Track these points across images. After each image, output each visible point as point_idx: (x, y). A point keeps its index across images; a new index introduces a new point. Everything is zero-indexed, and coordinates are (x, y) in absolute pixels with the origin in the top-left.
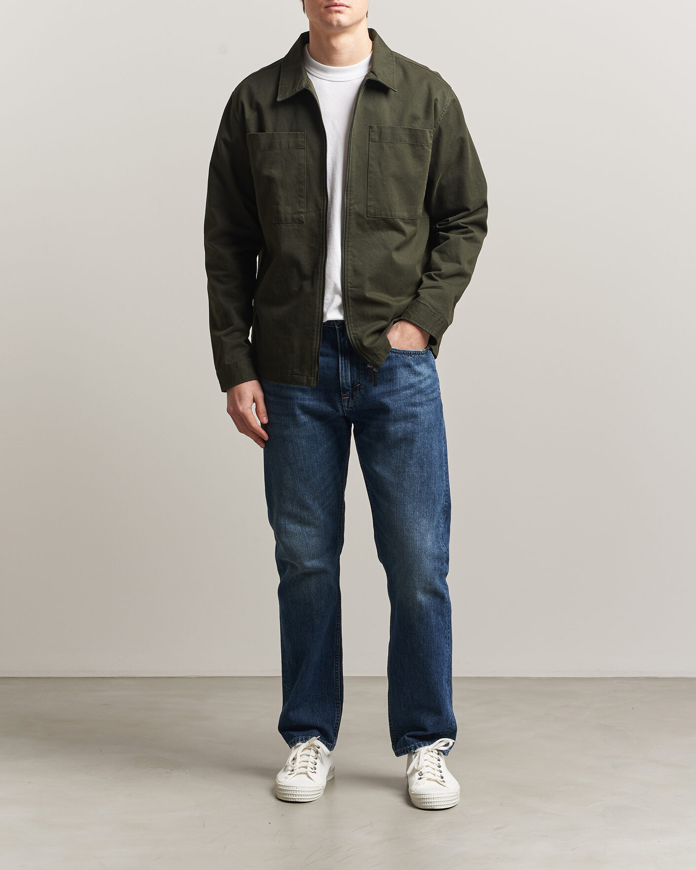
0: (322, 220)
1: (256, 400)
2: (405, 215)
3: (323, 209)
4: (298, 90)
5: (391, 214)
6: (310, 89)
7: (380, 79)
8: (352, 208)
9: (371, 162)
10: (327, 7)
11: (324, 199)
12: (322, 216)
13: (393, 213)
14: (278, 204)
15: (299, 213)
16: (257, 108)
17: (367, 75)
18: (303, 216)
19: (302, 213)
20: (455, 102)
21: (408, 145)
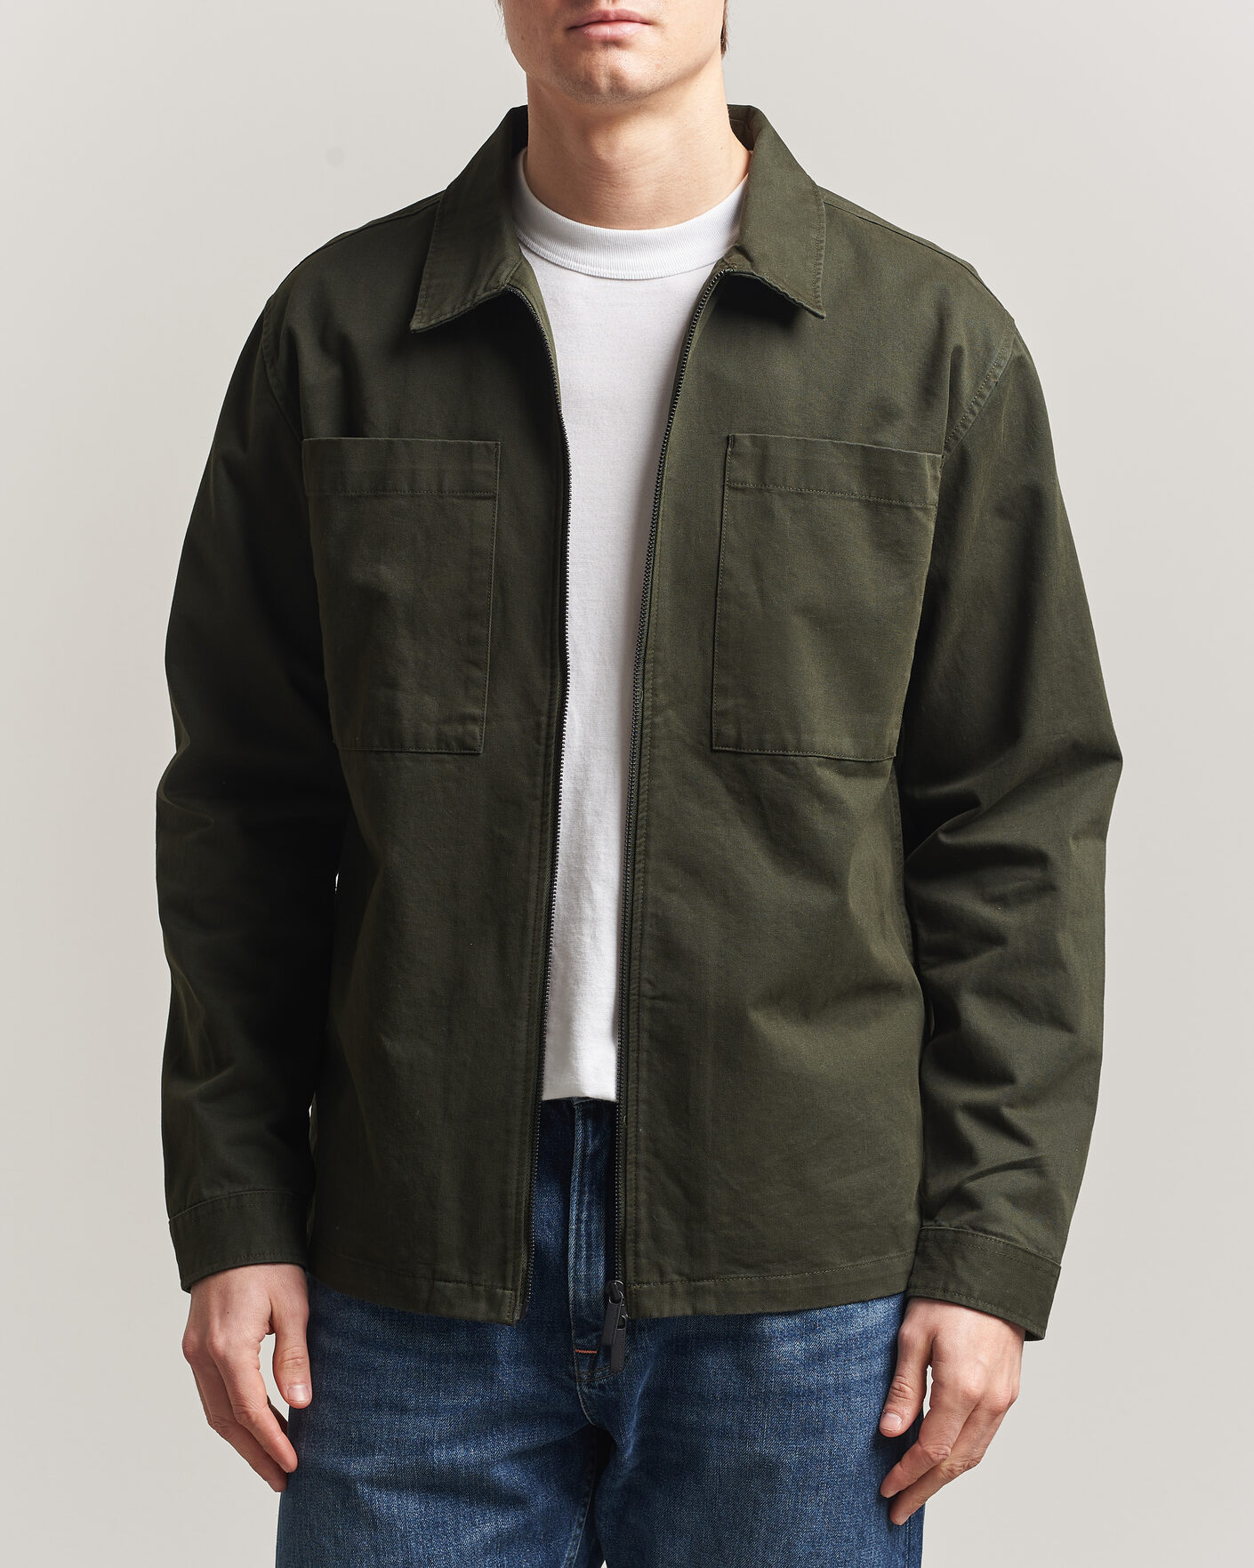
0: (542, 748)
1: (276, 1326)
2: (846, 746)
3: (550, 711)
4: (482, 295)
5: (799, 741)
6: (524, 293)
7: (765, 274)
8: (658, 720)
9: (729, 561)
10: (572, 28)
11: (553, 677)
12: (543, 734)
13: (805, 737)
14: (393, 685)
15: (464, 719)
16: (340, 350)
17: (722, 260)
18: (477, 730)
19: (474, 719)
20: (1022, 368)
21: (857, 504)
